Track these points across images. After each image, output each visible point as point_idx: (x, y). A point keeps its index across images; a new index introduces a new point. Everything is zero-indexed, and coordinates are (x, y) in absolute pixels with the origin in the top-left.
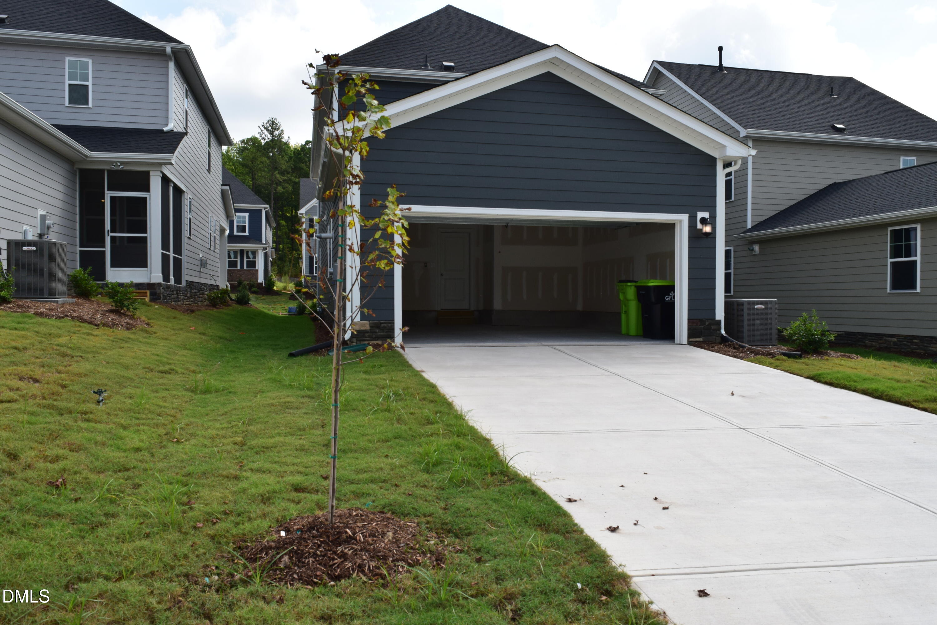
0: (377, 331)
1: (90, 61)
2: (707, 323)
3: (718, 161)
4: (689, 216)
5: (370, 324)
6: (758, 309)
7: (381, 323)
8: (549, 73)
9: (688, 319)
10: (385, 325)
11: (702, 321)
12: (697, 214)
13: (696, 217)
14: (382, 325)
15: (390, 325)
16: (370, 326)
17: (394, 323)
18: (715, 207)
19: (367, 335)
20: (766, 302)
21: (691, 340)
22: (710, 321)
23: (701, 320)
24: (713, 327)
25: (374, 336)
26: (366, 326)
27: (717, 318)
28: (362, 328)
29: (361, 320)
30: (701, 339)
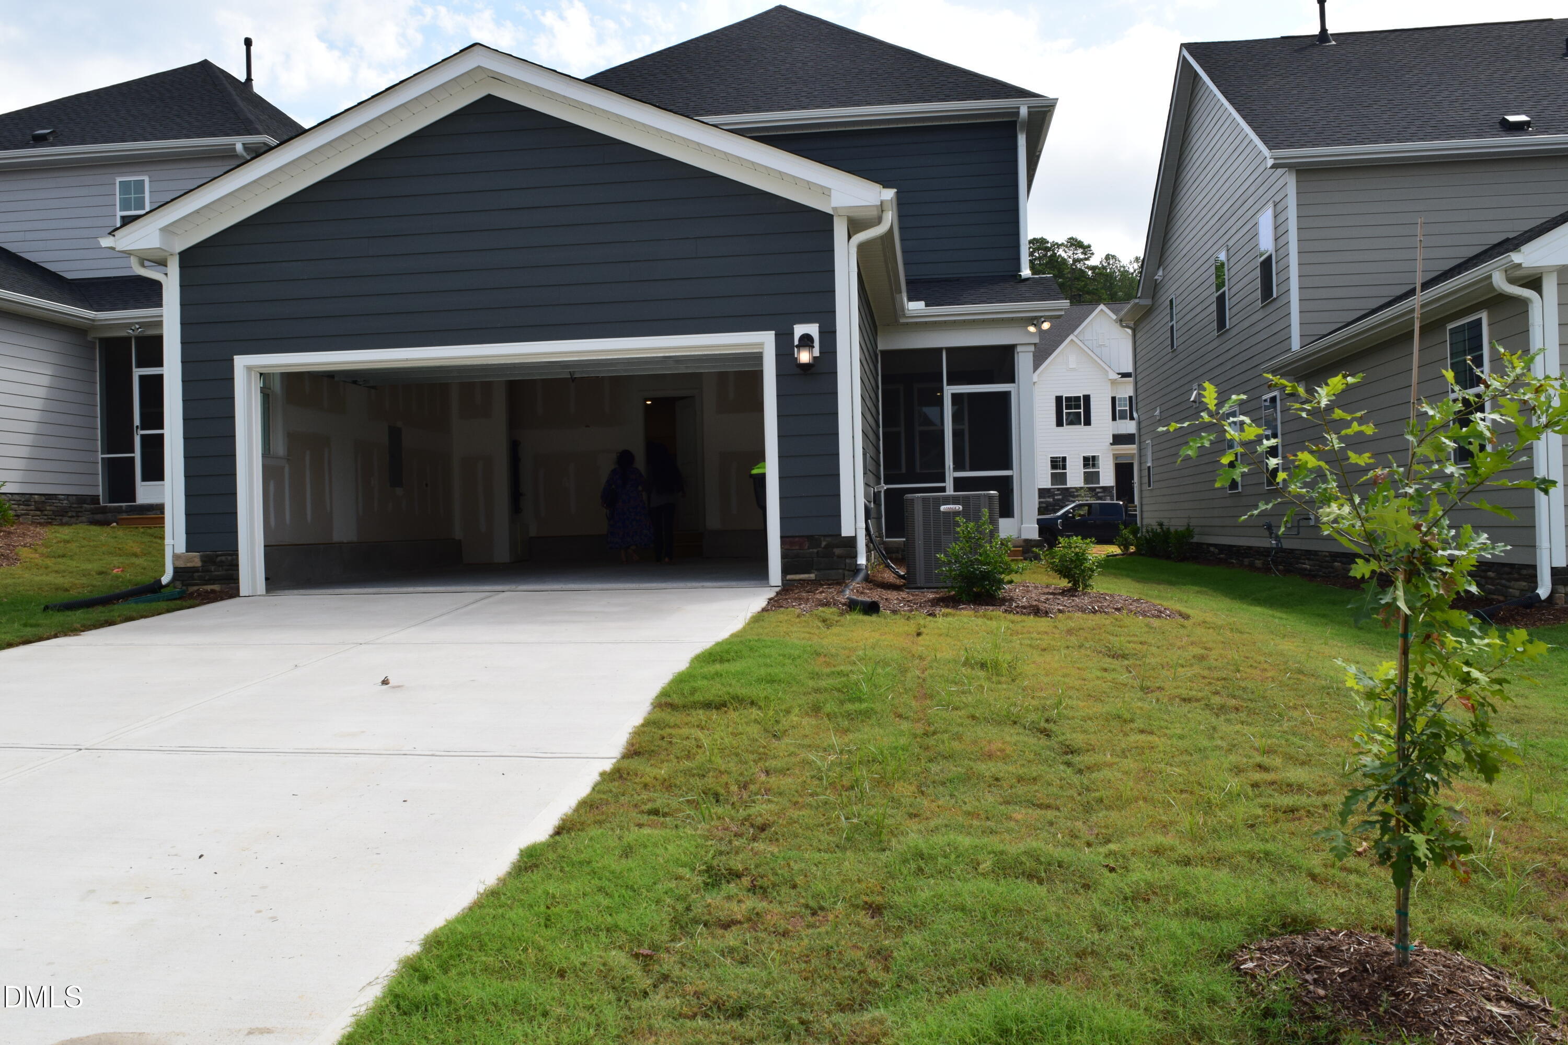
0: (213, 568)
1: (146, 179)
2: (824, 544)
3: (836, 220)
4: (776, 335)
5: (201, 557)
6: (946, 514)
7: (218, 556)
8: (489, 97)
9: (782, 537)
10: (223, 558)
11: (813, 540)
12: (793, 329)
13: (792, 334)
14: (219, 559)
15: (230, 558)
16: (202, 561)
17: (237, 555)
18: (832, 312)
19: (196, 575)
20: (967, 497)
21: (789, 577)
22: (829, 539)
23: (810, 538)
24: (837, 551)
25: (207, 578)
26: (195, 560)
27: (847, 530)
28: (189, 565)
29: (187, 551)
30: (812, 576)
